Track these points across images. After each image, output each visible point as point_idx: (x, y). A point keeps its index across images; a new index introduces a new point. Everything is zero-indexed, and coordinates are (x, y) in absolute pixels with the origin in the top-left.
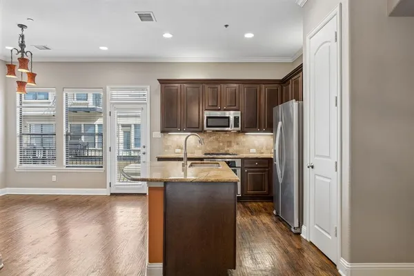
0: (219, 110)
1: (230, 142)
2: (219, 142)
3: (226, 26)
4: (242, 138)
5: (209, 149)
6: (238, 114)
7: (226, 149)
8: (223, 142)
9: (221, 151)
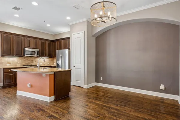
0: (31, 48)
1: (33, 61)
2: (28, 61)
3: (44, 21)
4: (38, 59)
5: (24, 63)
6: (38, 50)
7: (31, 63)
8: (30, 61)
9: (29, 65)
